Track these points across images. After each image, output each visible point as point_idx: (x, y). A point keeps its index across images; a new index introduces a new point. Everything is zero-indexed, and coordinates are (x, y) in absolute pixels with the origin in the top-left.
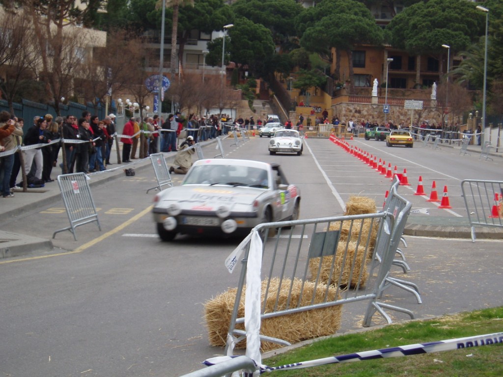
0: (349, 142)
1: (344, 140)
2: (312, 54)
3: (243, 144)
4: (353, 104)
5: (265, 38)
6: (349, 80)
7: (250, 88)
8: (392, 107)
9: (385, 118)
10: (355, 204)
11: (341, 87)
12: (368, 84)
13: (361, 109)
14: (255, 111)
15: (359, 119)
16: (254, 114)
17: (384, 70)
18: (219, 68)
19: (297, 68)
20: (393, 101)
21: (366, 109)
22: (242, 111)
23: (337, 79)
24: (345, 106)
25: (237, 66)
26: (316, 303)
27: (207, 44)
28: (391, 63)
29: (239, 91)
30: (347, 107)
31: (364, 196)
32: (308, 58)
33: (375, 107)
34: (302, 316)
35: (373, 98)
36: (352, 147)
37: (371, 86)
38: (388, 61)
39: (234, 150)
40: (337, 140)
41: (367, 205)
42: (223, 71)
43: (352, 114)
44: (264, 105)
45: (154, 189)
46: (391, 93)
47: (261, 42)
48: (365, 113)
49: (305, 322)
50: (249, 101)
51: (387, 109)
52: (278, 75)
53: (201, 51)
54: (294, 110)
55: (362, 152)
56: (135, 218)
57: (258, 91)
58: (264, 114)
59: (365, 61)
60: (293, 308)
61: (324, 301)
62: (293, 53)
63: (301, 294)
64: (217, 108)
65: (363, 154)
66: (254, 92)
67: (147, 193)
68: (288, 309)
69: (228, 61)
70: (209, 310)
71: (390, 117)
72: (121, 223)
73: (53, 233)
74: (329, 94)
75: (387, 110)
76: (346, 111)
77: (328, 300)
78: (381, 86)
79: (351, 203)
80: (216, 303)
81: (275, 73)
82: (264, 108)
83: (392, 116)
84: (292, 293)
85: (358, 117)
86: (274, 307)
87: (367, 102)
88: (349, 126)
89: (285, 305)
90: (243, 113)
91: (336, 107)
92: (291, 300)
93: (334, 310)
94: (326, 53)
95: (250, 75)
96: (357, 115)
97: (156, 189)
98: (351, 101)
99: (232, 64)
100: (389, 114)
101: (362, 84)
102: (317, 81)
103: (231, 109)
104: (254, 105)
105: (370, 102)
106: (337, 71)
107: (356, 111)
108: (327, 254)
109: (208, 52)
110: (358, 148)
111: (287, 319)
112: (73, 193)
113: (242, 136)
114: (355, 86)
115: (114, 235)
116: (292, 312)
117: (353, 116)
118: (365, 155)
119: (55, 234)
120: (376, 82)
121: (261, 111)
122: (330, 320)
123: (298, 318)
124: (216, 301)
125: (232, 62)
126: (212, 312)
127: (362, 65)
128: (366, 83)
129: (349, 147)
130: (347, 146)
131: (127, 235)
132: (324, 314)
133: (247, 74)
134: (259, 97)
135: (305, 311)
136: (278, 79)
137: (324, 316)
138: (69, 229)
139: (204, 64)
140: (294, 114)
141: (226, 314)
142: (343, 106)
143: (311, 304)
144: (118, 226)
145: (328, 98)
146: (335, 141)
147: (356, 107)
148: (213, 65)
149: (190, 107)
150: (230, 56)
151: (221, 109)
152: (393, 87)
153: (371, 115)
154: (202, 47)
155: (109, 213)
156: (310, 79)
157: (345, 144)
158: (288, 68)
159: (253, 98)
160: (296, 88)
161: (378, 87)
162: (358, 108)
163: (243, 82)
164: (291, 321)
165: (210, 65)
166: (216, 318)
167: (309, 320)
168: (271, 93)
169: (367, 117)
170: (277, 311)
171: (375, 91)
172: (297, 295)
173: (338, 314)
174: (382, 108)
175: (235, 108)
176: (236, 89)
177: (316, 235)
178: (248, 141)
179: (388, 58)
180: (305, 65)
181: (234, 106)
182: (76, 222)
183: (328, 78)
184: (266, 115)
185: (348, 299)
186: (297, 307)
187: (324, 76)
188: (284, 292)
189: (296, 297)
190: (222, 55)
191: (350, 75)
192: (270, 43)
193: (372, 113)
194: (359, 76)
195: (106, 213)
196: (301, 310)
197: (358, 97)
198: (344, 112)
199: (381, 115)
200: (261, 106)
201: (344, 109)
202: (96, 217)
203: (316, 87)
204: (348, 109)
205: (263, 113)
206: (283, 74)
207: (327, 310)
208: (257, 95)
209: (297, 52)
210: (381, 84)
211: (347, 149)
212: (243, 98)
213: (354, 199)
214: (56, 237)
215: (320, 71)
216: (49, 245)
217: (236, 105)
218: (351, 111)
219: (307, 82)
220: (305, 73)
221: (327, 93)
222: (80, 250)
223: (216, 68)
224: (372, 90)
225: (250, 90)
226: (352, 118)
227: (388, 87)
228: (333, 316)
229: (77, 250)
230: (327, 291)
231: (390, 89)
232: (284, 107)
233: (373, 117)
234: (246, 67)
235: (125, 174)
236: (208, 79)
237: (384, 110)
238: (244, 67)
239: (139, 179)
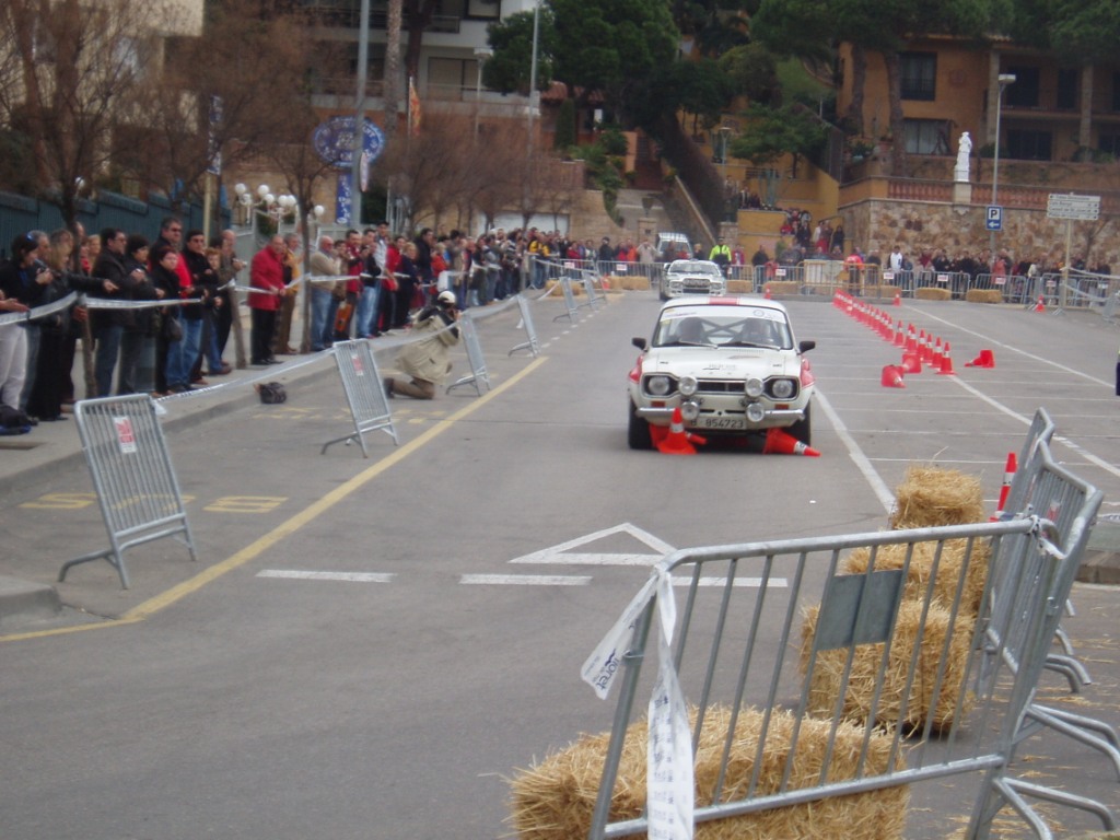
0: (890, 310)
1: (876, 307)
2: (786, 60)
3: (590, 316)
4: (900, 204)
5: (651, 13)
6: (890, 135)
7: (608, 157)
8: (1013, 212)
9: (992, 244)
10: (925, 491)
11: (865, 156)
12: (944, 147)
13: (924, 218)
14: (621, 221)
15: (917, 245)
16: (619, 229)
17: (990, 108)
18: (523, 100)
19: (742, 102)
20: (1013, 197)
21: (937, 217)
22: (586, 222)
23: (854, 132)
24: (877, 209)
25: (571, 93)
26: (834, 781)
27: (489, 30)
28: (1010, 87)
29: (578, 164)
30: (884, 211)
31: (950, 467)
32: (772, 72)
33: (962, 211)
34: (792, 817)
35: (958, 187)
36: (900, 326)
37: (952, 151)
38: (1001, 83)
39: (566, 332)
40: (855, 305)
41: (956, 493)
42: (532, 108)
43: (896, 231)
44: (647, 203)
45: (343, 443)
46: (1008, 172)
47: (640, 26)
48: (933, 228)
49: (802, 834)
50: (607, 193)
51: (996, 217)
52: (687, 121)
53: (471, 50)
54: (734, 218)
55: (929, 340)
56: (293, 524)
57: (630, 164)
58: (648, 232)
59: (934, 81)
60: (769, 794)
61: (857, 775)
62: (731, 59)
63: (791, 752)
64: (516, 212)
65: (931, 345)
66: (620, 166)
67: (323, 452)
68: (754, 797)
69: (546, 81)
70: (525, 798)
71: (1007, 241)
72: (253, 538)
73: (60, 565)
74: (834, 175)
75: (996, 221)
76: (880, 223)
77: (866, 770)
78: (980, 154)
79: (910, 488)
80: (547, 778)
81: (680, 114)
82: (647, 215)
83: (1011, 239)
84: (768, 748)
85: (915, 241)
86: (714, 791)
87: (941, 198)
88: (889, 264)
89: (745, 785)
90: (589, 228)
91: (852, 212)
92: (762, 771)
93: (884, 801)
94: (824, 57)
95: (608, 118)
96: (911, 234)
97: (349, 441)
98: (895, 195)
99: (558, 86)
100: (1003, 234)
101: (927, 147)
102: (800, 139)
103: (555, 214)
104: (619, 205)
105: (950, 198)
106: (855, 109)
107: (909, 225)
108: (866, 640)
109: (491, 52)
110: (918, 330)
111: (750, 826)
112: (119, 450)
113: (585, 292)
114: (908, 154)
115: (235, 573)
116: (764, 805)
117: (901, 238)
118: (939, 350)
119: (66, 568)
120: (965, 143)
121: (639, 222)
122: (874, 831)
123: (783, 822)
124: (544, 772)
125: (556, 83)
126: (534, 802)
127: (928, 95)
128: (938, 145)
129: (890, 327)
130: (886, 323)
131: (272, 573)
132: (856, 812)
133: (598, 115)
134: (633, 182)
135: (802, 804)
136: (689, 131)
137: (856, 819)
138: (106, 556)
139: (479, 86)
140: (732, 230)
141: (574, 811)
142: (872, 209)
143: (821, 782)
144: (244, 546)
145: (829, 185)
146: (850, 309)
147: (909, 211)
148: (505, 90)
149: (439, 210)
150: (553, 64)
151: (527, 216)
152: (1013, 156)
153: (950, 235)
154: (475, 39)
155: (217, 509)
156: (780, 130)
157: (878, 317)
158: (716, 102)
159: (616, 185)
160: (737, 156)
161: (972, 155)
162: (915, 216)
163: (590, 138)
164: (761, 833)
165: (497, 90)
166: (546, 821)
167: (812, 828)
168: (668, 170)
169: (940, 240)
170: (721, 802)
171: (963, 168)
172: (780, 758)
173: (897, 812)
174: (983, 216)
175: (564, 211)
176: (569, 159)
177: (834, 585)
178: (604, 307)
179: (1002, 71)
180: (766, 93)
181: (562, 207)
182: (126, 535)
183: (828, 130)
184: (654, 232)
185: (926, 770)
186: (778, 790)
187: (820, 122)
188: (744, 748)
189: (775, 762)
190: (530, 62)
191: (892, 121)
192: (668, 29)
193: (955, 231)
194: (919, 123)
195: (208, 508)
196: (790, 800)
197: (914, 184)
198: (874, 227)
199: (980, 234)
200: (641, 207)
201: (873, 217)
202: (182, 520)
203: (794, 154)
204: (887, 217)
205: (644, 226)
206: (700, 117)
207: (865, 799)
208: (627, 176)
209: (740, 56)
210: (980, 147)
211: (885, 332)
212: (589, 186)
213: (919, 477)
214: (69, 578)
215: (807, 109)
216: (49, 600)
217: (568, 203)
218: (893, 224)
219: (771, 139)
220: (765, 115)
221: (826, 171)
222: (137, 616)
223: (512, 97)
224: (955, 163)
225: (609, 163)
226: (899, 244)
227: (1000, 157)
228: (880, 817)
229: (132, 617)
230: (864, 744)
231: (1006, 161)
232: (705, 210)
233: (957, 242)
234: (597, 96)
235: (258, 397)
236: (488, 131)
237: (989, 221)
238: (590, 98)
239: (298, 413)
